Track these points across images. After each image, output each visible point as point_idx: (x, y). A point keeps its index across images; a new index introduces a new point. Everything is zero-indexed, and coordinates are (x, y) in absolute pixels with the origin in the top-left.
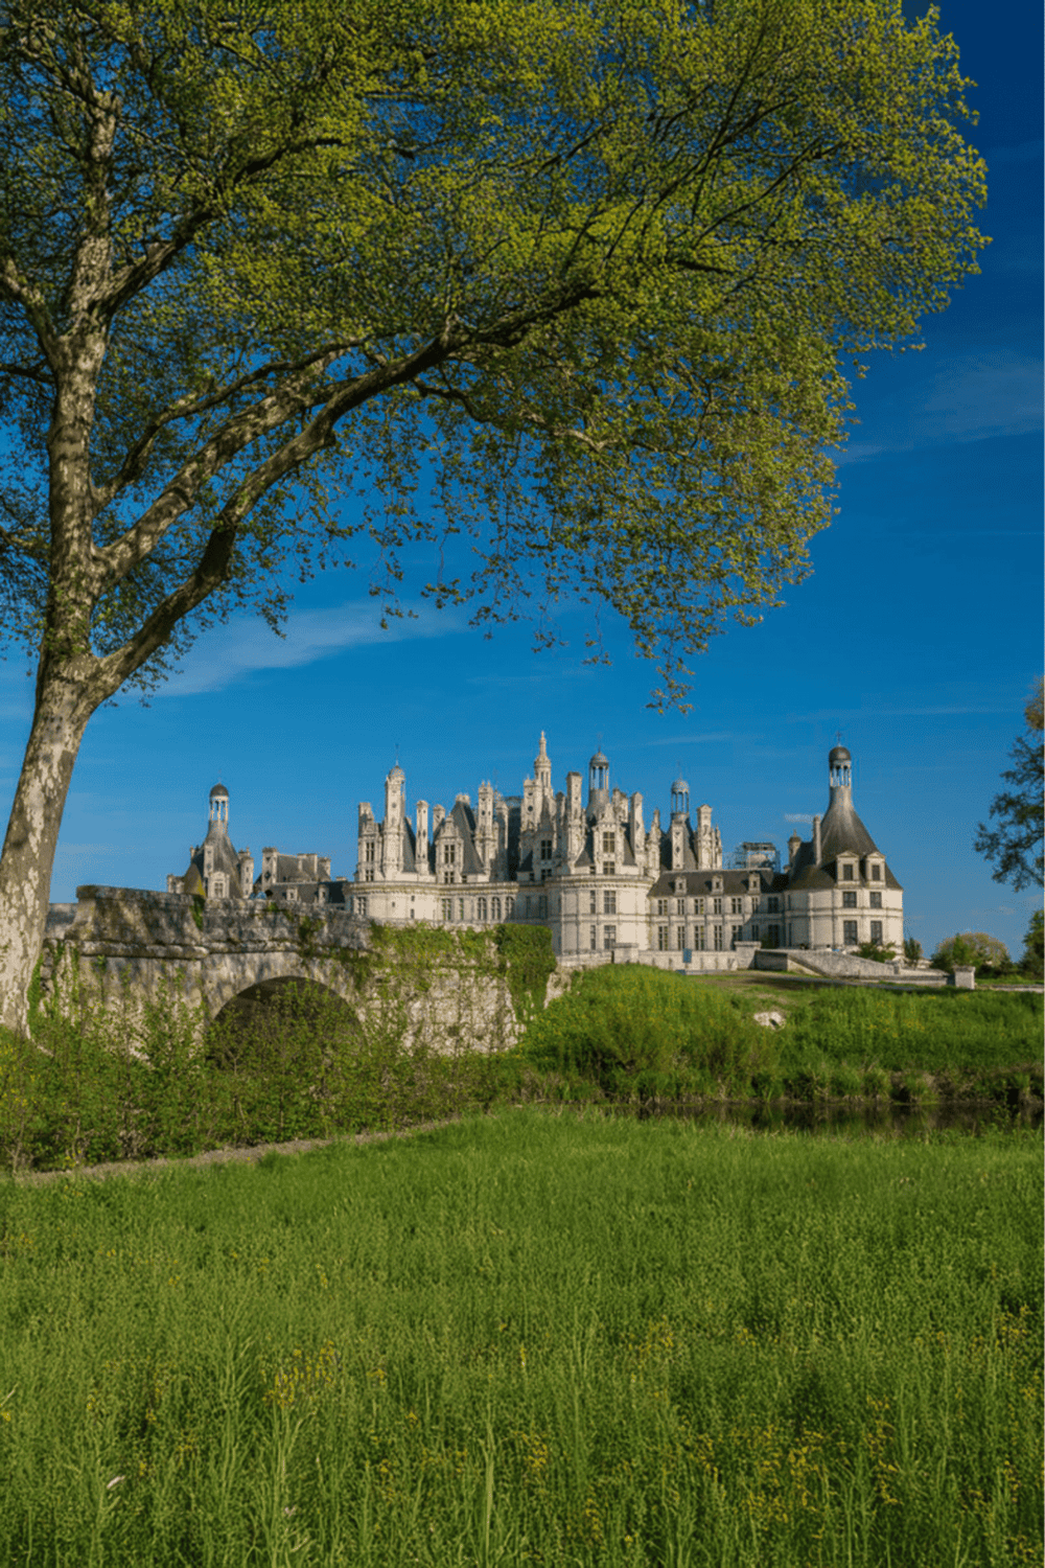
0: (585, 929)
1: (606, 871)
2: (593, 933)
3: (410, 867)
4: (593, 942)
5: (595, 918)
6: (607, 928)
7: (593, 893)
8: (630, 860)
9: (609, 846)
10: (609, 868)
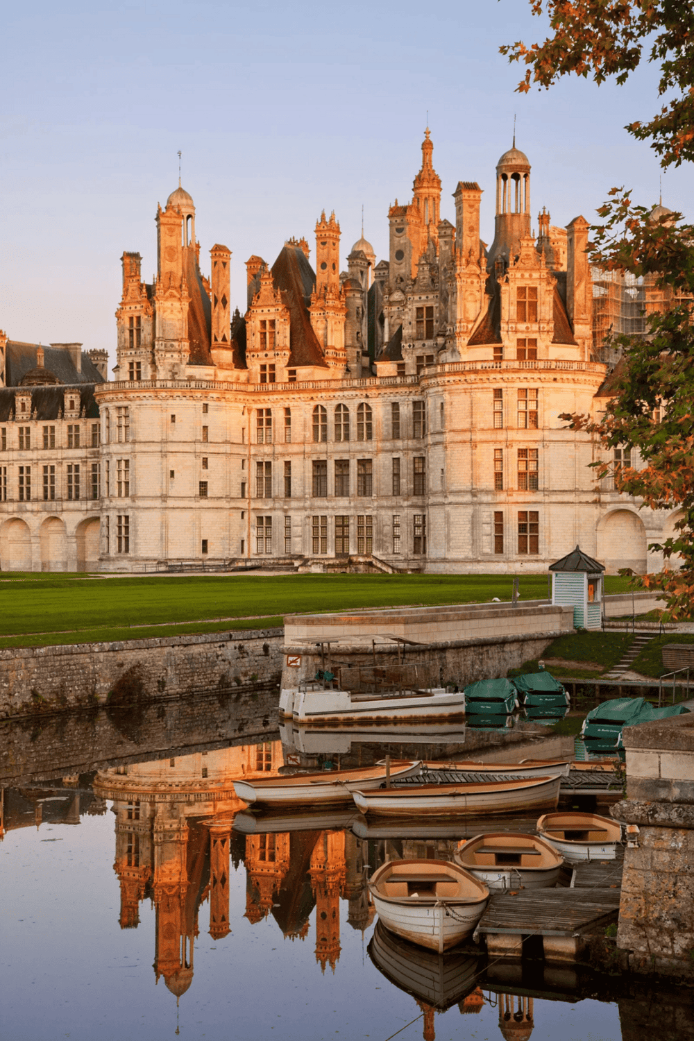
0: (486, 455)
1: (521, 355)
2: (499, 461)
3: (200, 357)
4: (499, 476)
5: (501, 436)
6: (523, 453)
7: (498, 393)
8: (564, 334)
9: (527, 310)
10: (527, 350)
